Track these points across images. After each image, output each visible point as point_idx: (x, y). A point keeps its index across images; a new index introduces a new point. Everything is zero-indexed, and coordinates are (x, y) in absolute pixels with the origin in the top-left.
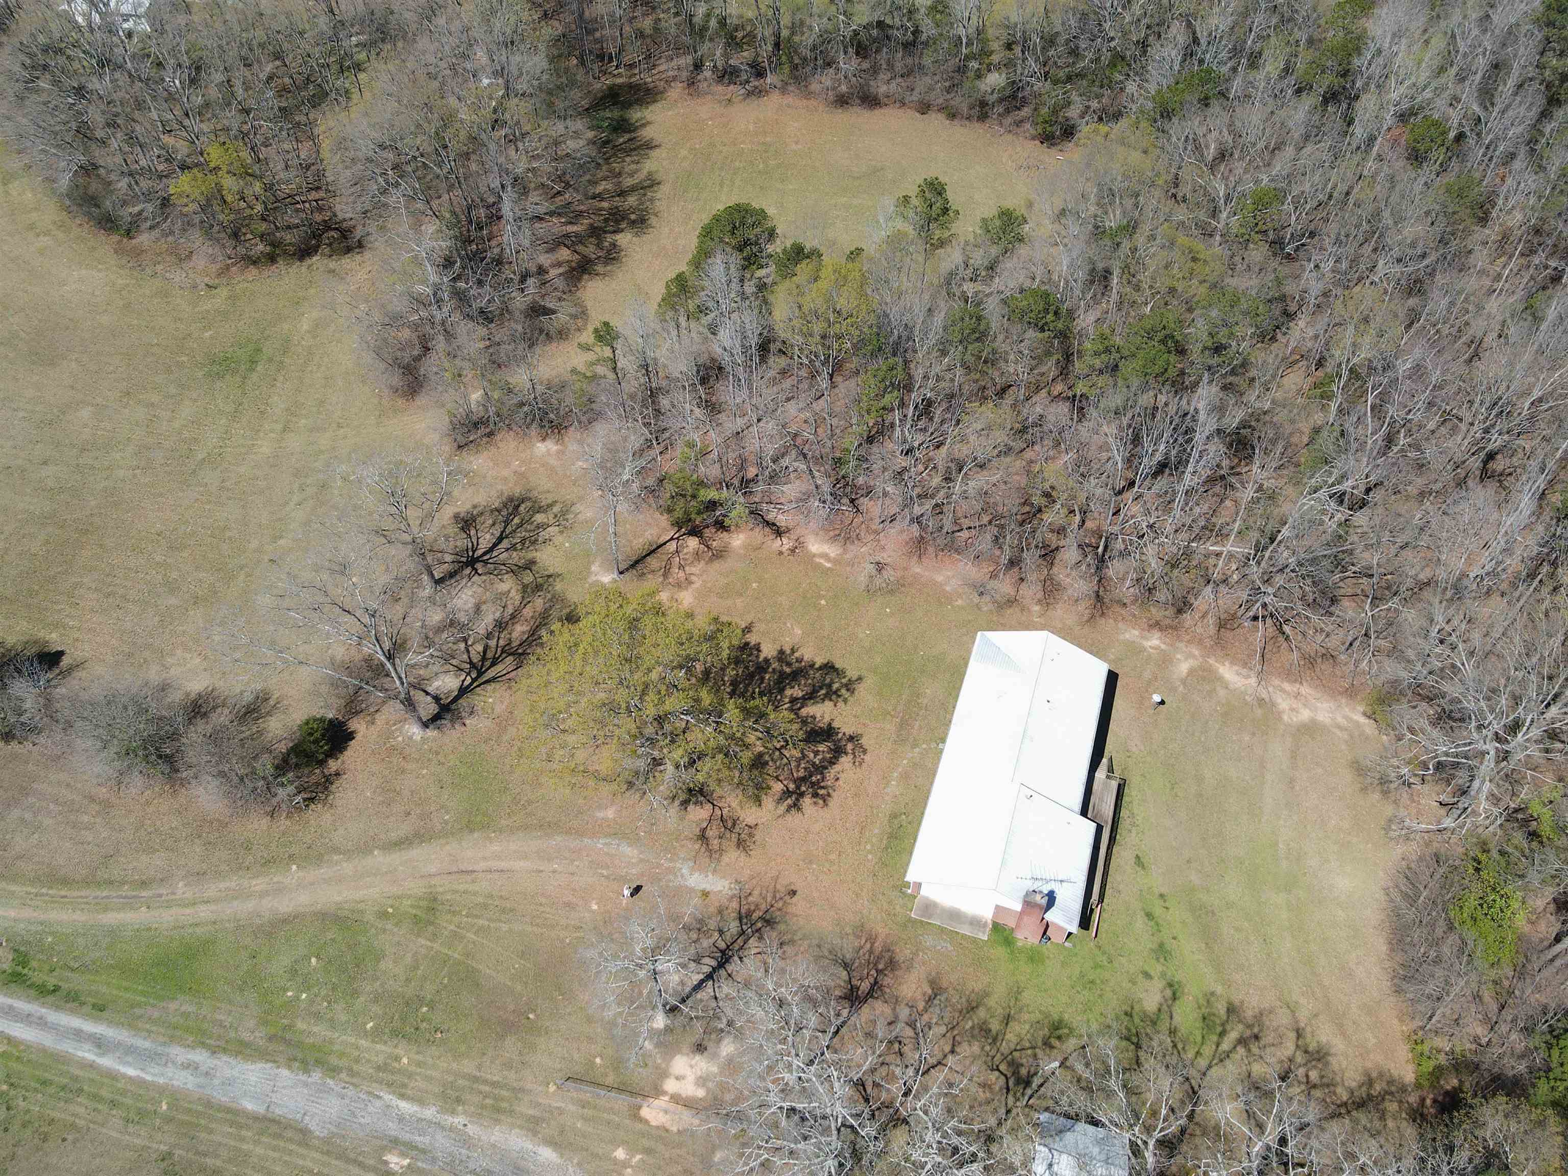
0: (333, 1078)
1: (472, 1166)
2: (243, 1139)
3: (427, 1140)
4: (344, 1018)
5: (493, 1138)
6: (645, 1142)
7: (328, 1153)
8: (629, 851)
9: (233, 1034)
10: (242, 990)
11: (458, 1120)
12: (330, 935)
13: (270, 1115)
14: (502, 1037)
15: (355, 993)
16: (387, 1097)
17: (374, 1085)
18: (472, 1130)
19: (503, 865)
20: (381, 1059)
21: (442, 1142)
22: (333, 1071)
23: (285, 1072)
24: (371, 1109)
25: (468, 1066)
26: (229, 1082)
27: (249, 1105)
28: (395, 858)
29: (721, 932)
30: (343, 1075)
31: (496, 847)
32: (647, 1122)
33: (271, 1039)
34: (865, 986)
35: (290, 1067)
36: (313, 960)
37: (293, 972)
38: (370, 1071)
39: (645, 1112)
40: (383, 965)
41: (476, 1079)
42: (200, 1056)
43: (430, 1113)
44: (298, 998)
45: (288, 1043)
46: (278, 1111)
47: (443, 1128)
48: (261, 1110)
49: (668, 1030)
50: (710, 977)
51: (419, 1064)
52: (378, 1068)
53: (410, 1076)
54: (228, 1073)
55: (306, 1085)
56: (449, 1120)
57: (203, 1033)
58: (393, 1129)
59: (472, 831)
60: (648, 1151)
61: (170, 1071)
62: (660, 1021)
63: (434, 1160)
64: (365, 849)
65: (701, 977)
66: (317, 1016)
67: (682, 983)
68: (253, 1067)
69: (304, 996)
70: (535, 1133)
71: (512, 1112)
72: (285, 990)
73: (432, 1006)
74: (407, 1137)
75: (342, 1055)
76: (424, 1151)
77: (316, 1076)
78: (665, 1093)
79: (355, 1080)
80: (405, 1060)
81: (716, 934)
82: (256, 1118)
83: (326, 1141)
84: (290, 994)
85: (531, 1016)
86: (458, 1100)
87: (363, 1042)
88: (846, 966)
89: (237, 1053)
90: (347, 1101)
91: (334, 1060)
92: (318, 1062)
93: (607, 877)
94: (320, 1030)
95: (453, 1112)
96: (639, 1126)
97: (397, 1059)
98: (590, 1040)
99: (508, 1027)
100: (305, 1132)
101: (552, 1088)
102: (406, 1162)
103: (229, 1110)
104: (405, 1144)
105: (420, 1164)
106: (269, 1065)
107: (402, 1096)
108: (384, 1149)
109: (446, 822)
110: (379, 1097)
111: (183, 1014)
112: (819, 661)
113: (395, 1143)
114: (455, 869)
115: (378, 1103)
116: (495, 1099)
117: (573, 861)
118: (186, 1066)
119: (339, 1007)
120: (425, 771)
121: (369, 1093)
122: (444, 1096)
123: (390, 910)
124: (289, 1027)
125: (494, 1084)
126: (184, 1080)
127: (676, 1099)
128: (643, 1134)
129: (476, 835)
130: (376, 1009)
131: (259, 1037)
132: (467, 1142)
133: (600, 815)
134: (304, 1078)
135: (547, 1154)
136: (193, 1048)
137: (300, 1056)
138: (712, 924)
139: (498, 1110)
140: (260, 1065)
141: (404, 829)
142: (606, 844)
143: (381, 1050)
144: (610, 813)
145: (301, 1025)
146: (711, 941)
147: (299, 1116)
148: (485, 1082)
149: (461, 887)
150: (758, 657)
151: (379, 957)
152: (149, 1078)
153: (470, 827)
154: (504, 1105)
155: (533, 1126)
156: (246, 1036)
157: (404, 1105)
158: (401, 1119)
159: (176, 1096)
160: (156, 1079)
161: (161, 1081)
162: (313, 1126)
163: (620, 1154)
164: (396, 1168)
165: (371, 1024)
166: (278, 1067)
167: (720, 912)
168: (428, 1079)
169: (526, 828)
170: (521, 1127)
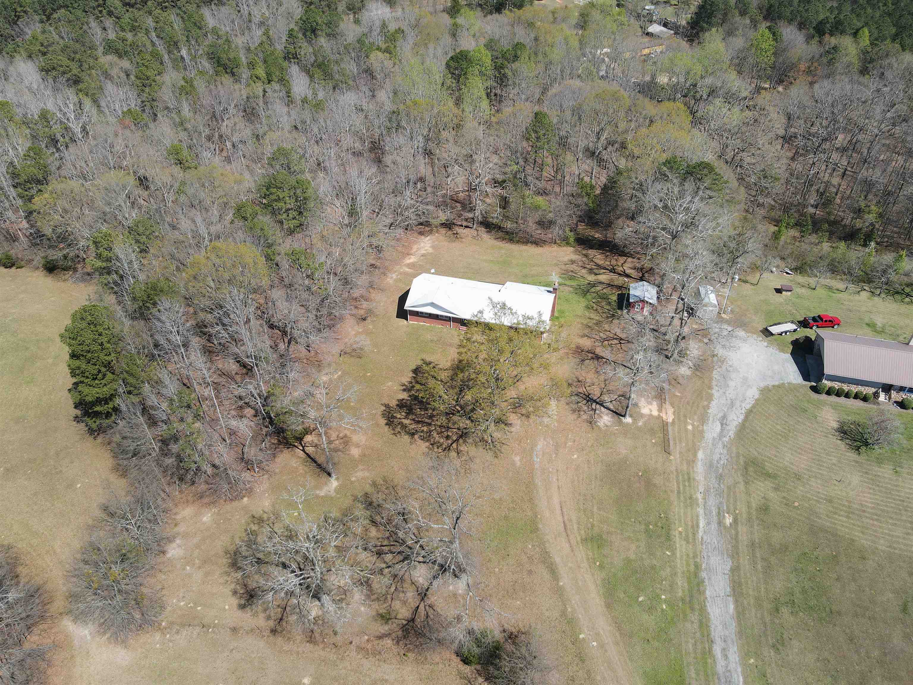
0: (701, 565)
1: (717, 486)
2: (749, 604)
3: (713, 508)
4: (668, 570)
5: (702, 479)
6: (682, 419)
7: (737, 554)
8: (540, 445)
9: (698, 635)
10: (671, 640)
11: (700, 496)
12: (622, 595)
13: (732, 593)
14: (655, 485)
15: (653, 567)
16: (701, 533)
17: (697, 541)
18: (701, 489)
19: (558, 507)
20: (684, 543)
21: (712, 502)
22: (697, 567)
23: (708, 593)
24: (709, 541)
25: (673, 497)
26: (725, 626)
27: (732, 607)
28: (562, 571)
29: (578, 403)
30: (698, 560)
31: (547, 514)
32: (673, 419)
33: (692, 609)
34: (590, 355)
35: (704, 592)
36: (641, 599)
37: (651, 609)
38: (691, 547)
39: (670, 420)
40: (633, 557)
41: (679, 492)
42: (717, 650)
43: (701, 511)
44: (665, 600)
45: (691, 596)
46: (728, 589)
47: (705, 503)
48: (731, 599)
49: (631, 416)
50: (602, 405)
51: (680, 521)
52: (688, 542)
53: (686, 525)
54: (720, 628)
55: (710, 579)
56: (700, 501)
57: (704, 653)
58: (714, 526)
59: (537, 529)
60: (685, 416)
61: (732, 666)
62: (628, 420)
63: (721, 503)
64: (559, 592)
65: (602, 408)
66: (672, 585)
67: (607, 414)
68: (712, 614)
69: (663, 597)
70: (693, 461)
71: (688, 474)
72: (663, 610)
73: (647, 524)
74: (715, 519)
75: (688, 565)
76: (719, 509)
77: (704, 575)
78: (659, 415)
79: (698, 553)
80: (680, 529)
81: (580, 404)
82: (736, 601)
83: (732, 557)
84: (664, 607)
85: (640, 474)
86: (691, 498)
87: (678, 555)
88: (583, 361)
89: (708, 626)
90: (710, 554)
91: (692, 568)
92: (696, 575)
93: (557, 454)
94: (680, 582)
95: (697, 499)
96: (676, 420)
97: (680, 533)
98: (645, 446)
99: (649, 484)
100: (732, 570)
101: (672, 457)
102: (727, 515)
103: (738, 617)
104: (719, 519)
105: (725, 508)
106: (708, 604)
107: (698, 526)
108: (725, 527)
109: (533, 546)
110: (702, 538)
111: (698, 674)
112: (411, 374)
113: (720, 523)
114: (564, 533)
115: (705, 538)
116: (684, 481)
117: (549, 472)
118: (726, 657)
119: (663, 574)
120: (497, 570)
121: (702, 544)
122: (691, 505)
123: (598, 564)
124: (683, 600)
125: (678, 483)
126: (734, 656)
127: (660, 410)
128: (679, 419)
129: (540, 526)
130: (658, 554)
131: (694, 617)
132: (707, 491)
133: (518, 464)
134: (706, 581)
135: (700, 455)
136: (714, 657)
137: (696, 588)
138: (574, 406)
139: (689, 479)
140: (709, 610)
141: (543, 572)
142: (537, 458)
143: (679, 544)
144: (517, 459)
145: (680, 594)
146: (583, 406)
147: (727, 577)
148: (679, 487)
149: (575, 527)
150: (407, 400)
151: (628, 561)
152: (741, 680)
153: (535, 530)
154: (686, 477)
155: (692, 462)
156: (696, 626)
157: (702, 524)
158: (708, 524)
159: (745, 656)
160: (740, 674)
161: (739, 670)
162: (728, 567)
163: (690, 427)
164: (731, 518)
165: (667, 553)
166: (706, 598)
167: (567, 404)
168: (685, 514)
169: (531, 500)
170: (693, 467)
